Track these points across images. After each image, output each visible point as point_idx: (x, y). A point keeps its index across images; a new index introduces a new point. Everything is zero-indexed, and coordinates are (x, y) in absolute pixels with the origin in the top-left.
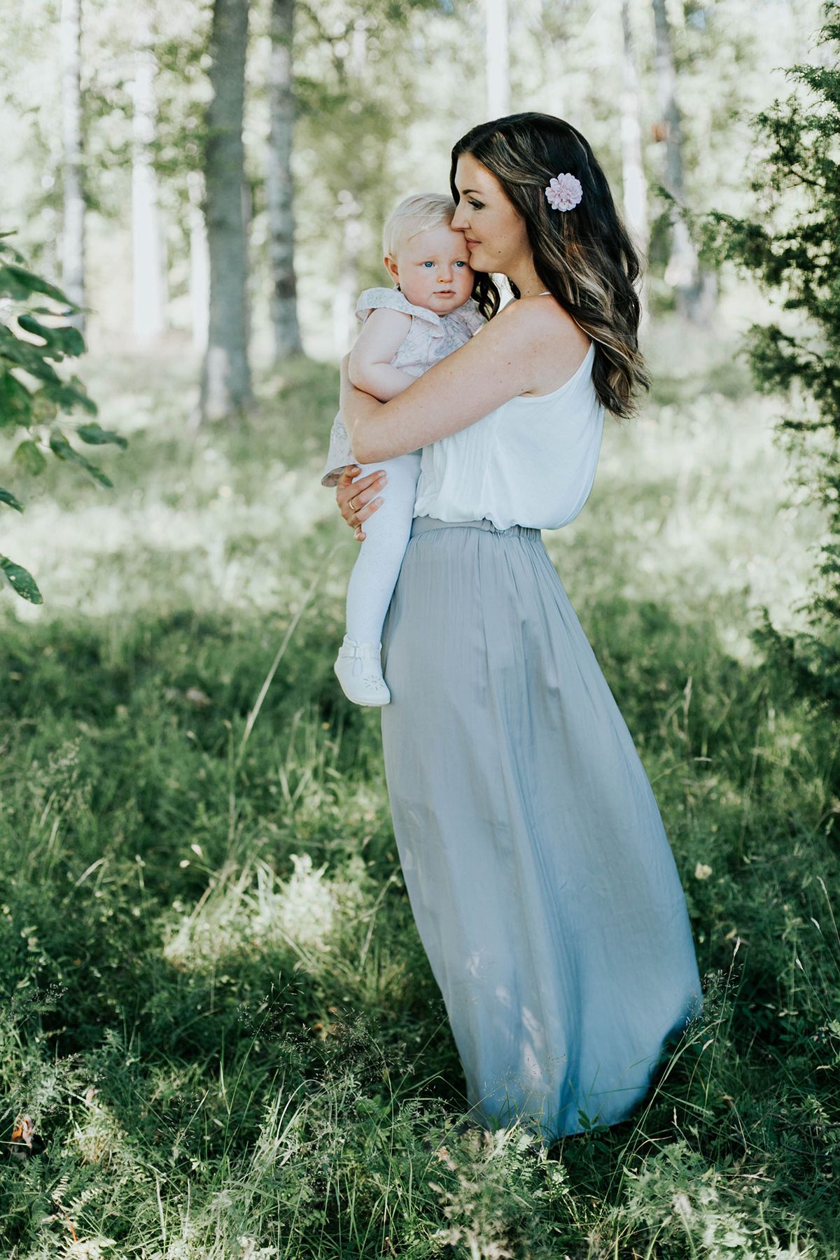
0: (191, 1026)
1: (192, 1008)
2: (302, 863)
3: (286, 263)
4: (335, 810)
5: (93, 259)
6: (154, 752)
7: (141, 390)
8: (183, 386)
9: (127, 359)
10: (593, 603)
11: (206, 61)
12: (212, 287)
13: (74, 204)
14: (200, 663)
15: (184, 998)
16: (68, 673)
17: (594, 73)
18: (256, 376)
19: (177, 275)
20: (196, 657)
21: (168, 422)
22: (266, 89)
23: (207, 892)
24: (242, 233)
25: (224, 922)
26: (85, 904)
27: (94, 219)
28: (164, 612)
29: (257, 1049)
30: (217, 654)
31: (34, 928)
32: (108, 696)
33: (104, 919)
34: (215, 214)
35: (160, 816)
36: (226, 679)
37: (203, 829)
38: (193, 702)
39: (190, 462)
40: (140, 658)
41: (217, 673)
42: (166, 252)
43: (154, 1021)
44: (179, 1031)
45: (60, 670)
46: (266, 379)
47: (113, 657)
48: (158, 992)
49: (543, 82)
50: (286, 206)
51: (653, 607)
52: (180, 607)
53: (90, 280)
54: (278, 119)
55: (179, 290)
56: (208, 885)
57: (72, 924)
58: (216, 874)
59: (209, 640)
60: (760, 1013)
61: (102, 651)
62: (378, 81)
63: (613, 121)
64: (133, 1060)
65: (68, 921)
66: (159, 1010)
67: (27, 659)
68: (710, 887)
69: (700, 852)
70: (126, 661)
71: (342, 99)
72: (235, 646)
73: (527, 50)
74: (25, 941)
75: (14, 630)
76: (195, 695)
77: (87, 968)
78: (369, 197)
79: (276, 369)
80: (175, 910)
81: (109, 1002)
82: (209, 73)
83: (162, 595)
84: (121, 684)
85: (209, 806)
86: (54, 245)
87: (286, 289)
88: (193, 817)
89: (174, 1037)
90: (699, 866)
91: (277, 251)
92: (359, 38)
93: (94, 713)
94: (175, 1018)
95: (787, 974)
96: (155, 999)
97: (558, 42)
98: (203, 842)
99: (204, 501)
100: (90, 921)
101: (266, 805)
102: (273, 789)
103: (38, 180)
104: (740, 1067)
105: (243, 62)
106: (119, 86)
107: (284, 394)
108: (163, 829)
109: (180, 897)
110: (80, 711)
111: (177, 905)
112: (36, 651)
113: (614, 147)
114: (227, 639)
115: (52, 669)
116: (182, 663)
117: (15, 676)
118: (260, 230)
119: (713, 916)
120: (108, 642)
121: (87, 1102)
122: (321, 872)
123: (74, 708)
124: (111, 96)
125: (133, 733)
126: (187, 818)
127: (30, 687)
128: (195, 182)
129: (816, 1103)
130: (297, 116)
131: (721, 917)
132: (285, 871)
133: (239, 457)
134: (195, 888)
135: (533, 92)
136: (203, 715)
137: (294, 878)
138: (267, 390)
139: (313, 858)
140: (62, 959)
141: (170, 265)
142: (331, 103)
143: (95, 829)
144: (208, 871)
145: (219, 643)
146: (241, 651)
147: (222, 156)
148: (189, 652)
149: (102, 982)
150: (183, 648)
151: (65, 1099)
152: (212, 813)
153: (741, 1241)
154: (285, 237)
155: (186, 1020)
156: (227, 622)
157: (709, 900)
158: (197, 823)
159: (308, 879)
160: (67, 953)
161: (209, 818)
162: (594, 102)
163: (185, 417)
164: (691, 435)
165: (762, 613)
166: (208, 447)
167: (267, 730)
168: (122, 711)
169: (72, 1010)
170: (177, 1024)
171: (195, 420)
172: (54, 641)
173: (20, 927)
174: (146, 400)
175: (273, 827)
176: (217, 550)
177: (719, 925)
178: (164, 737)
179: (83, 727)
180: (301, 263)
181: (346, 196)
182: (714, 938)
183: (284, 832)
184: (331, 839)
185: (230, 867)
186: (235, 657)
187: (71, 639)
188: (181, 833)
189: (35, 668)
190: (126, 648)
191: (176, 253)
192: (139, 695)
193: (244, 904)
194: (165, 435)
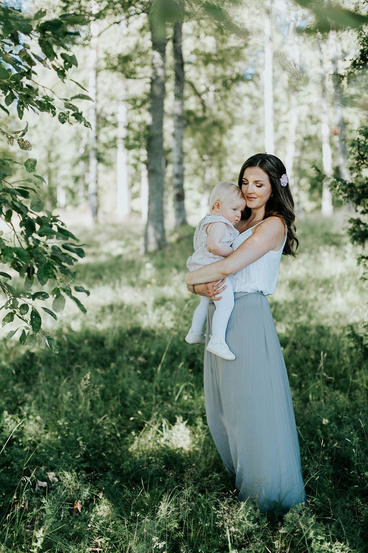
0: (138, 473)
1: (138, 466)
2: (179, 419)
3: (180, 186)
4: (193, 401)
5: (101, 183)
6: (125, 380)
7: (121, 239)
8: (137, 237)
9: (114, 225)
10: (298, 326)
11: (148, 105)
12: (149, 196)
13: (93, 161)
14: (143, 347)
15: (135, 463)
16: (92, 350)
17: (310, 105)
18: (167, 233)
19: (135, 189)
20: (141, 345)
21: (131, 252)
22: (173, 115)
23: (144, 428)
24: (162, 174)
25: (150, 439)
26: (100, 430)
27: (101, 166)
28: (129, 328)
29: (161, 480)
30: (149, 344)
31: (82, 438)
32: (108, 358)
33: (107, 437)
34: (151, 167)
35: (127, 403)
36: (153, 353)
37: (143, 406)
38: (140, 362)
39: (139, 269)
40: (120, 345)
41: (149, 350)
42: (130, 179)
43: (124, 471)
44: (133, 474)
45: (89, 349)
46: (172, 234)
47: (109, 344)
48: (126, 461)
49: (289, 109)
50: (180, 163)
51: (322, 327)
52: (135, 326)
53: (100, 192)
54: (177, 127)
55: (136, 196)
56: (144, 426)
57: (95, 437)
58: (148, 422)
59: (147, 339)
60: (344, 472)
61: (105, 343)
62: (219, 109)
63: (319, 125)
64: (117, 482)
65: (93, 436)
66: (126, 467)
67: (76, 345)
68: (328, 427)
69: (325, 414)
70: (114, 346)
71: (204, 119)
72: (156, 341)
73: (282, 96)
74: (78, 442)
75: (71, 334)
76: (141, 359)
77: (100, 453)
78: (215, 158)
79: (175, 231)
80: (132, 435)
81: (108, 464)
82: (149, 110)
83: (128, 322)
84: (112, 354)
85: (145, 398)
86: (84, 177)
87: (180, 197)
88: (139, 403)
89: (131, 477)
90: (324, 420)
91: (176, 181)
92: (211, 94)
93: (103, 365)
94: (132, 470)
95: (354, 458)
96: (125, 463)
97: (295, 93)
98: (142, 412)
99: (145, 284)
100: (101, 436)
101: (167, 397)
102: (170, 393)
103: (78, 150)
104: (334, 490)
105: (162, 105)
106: (113, 115)
107: (179, 241)
108: (128, 407)
109: (134, 430)
110: (97, 364)
111: (133, 433)
112: (80, 342)
113: (319, 136)
114: (154, 338)
115: (86, 349)
116: (137, 347)
117: (72, 351)
118: (170, 171)
119: (329, 438)
120: (108, 339)
121: (101, 497)
122: (186, 422)
123: (94, 363)
124: (109, 118)
125: (117, 372)
126: (137, 403)
127: (78, 355)
128: (143, 154)
129: (359, 500)
130: (185, 126)
131: (332, 438)
132: (173, 421)
133: (160, 267)
134: (139, 427)
135: (285, 113)
136: (144, 366)
137: (176, 423)
138: (172, 239)
139: (183, 417)
140: (91, 449)
141: (133, 185)
142: (199, 120)
143: (103, 406)
144: (145, 421)
145: (150, 339)
146: (159, 343)
147: (154, 143)
148: (138, 343)
149: (106, 457)
150: (136, 341)
151: (93, 496)
152: (146, 401)
153: (323, 538)
154: (180, 176)
155: (136, 471)
156: (153, 331)
157: (327, 432)
158: (141, 405)
159: (181, 424)
160: (93, 447)
161: (146, 402)
162: (311, 117)
163: (138, 250)
164: (344, 258)
165: (350, 328)
166: (147, 262)
167: (168, 372)
168: (113, 365)
169: (95, 467)
170: (132, 472)
171: (142, 251)
172: (87, 338)
173: (77, 437)
174: (122, 243)
175: (169, 406)
176: (150, 304)
177: (331, 441)
178: (129, 374)
179: (98, 370)
180: (187, 185)
181: (206, 157)
182: (328, 445)
183: (174, 408)
184: (190, 410)
185: (153, 420)
186: (156, 344)
187: (93, 338)
188: (135, 408)
189: (80, 348)
190: (114, 341)
191: (135, 179)
192: (119, 358)
193: (158, 433)
194: (130, 257)
